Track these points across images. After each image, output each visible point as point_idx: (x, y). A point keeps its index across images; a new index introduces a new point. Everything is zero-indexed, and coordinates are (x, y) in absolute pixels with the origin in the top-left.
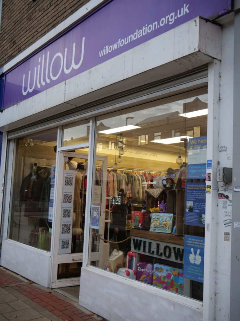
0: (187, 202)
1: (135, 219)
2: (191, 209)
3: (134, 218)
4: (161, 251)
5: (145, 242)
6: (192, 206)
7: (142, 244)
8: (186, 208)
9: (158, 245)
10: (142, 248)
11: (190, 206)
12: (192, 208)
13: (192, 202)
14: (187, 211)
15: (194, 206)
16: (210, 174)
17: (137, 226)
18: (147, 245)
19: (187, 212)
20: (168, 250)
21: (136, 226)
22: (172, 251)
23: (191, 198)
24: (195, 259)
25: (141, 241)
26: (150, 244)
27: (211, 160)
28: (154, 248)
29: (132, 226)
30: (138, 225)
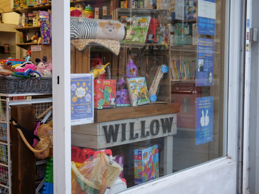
0: (199, 60)
1: (103, 93)
2: (202, 68)
3: (102, 91)
4: (147, 129)
5: (124, 125)
6: (203, 64)
7: (120, 130)
8: (198, 67)
9: (143, 123)
10: (119, 136)
11: (201, 65)
12: (203, 66)
13: (202, 61)
14: (199, 70)
15: (204, 65)
16: (249, 33)
17: (108, 104)
18: (128, 128)
19: (199, 72)
20: (155, 125)
21: (106, 103)
22: (160, 124)
23: (202, 56)
24: (205, 121)
25: (117, 126)
26: (132, 125)
27: (249, 20)
28: (137, 129)
29: (98, 106)
30: (110, 102)
